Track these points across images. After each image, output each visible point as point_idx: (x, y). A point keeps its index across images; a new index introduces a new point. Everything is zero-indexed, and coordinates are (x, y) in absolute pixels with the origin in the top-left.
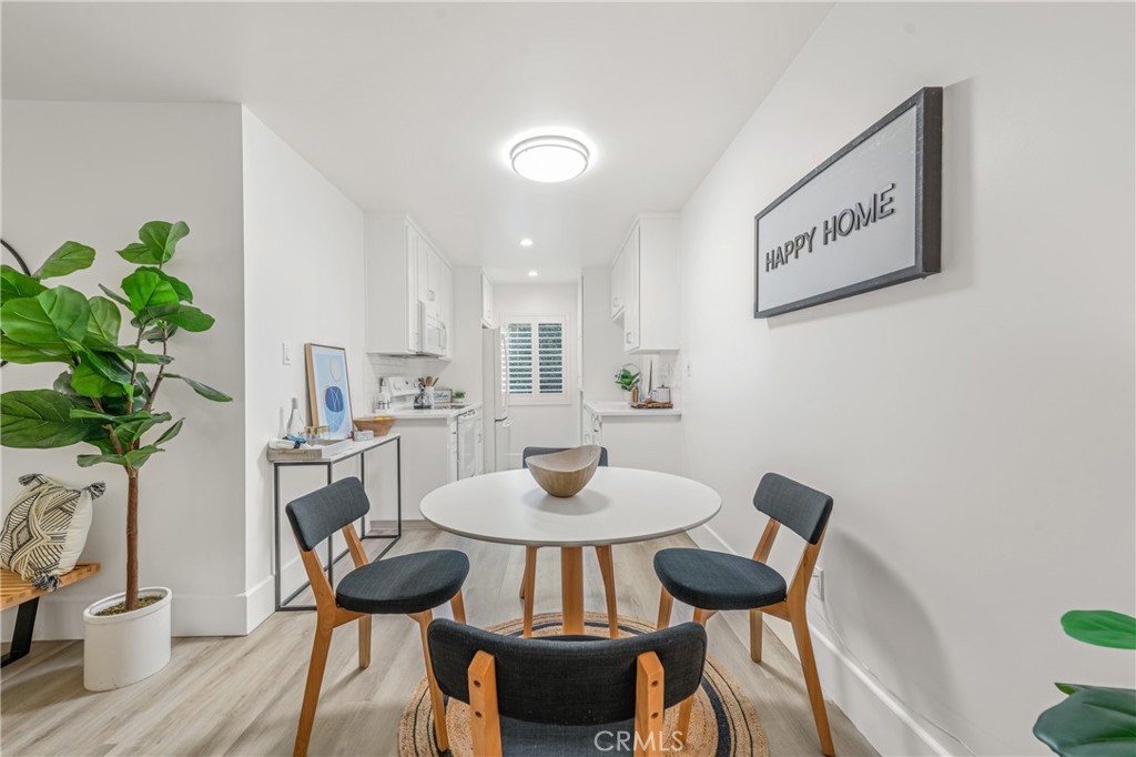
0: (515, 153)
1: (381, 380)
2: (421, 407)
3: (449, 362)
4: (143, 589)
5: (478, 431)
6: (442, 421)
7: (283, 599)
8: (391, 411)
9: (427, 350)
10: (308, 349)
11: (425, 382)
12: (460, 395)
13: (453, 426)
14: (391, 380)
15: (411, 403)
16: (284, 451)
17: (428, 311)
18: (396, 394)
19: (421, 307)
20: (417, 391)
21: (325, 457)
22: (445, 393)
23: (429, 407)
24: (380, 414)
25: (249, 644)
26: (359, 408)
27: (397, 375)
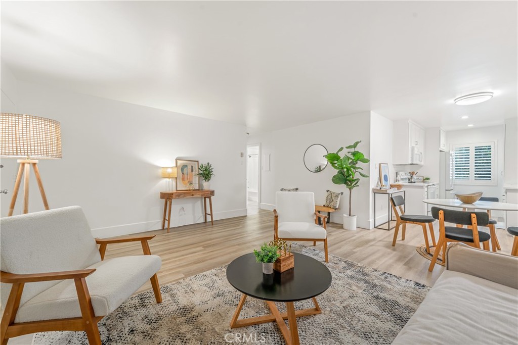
0: (456, 101)
1: (397, 173)
2: (411, 182)
3: (422, 166)
4: (352, 214)
5: (436, 193)
6: (422, 187)
7: (376, 226)
8: (401, 183)
9: (415, 163)
10: (380, 165)
11: (412, 174)
12: (428, 179)
13: (426, 189)
14: (401, 173)
15: (407, 181)
16: (377, 190)
17: (416, 149)
18: (402, 177)
19: (413, 149)
20: (409, 177)
21: (388, 192)
22: (420, 178)
23: (414, 182)
24: (397, 183)
25: (370, 231)
26: (391, 181)
27: (402, 171)
